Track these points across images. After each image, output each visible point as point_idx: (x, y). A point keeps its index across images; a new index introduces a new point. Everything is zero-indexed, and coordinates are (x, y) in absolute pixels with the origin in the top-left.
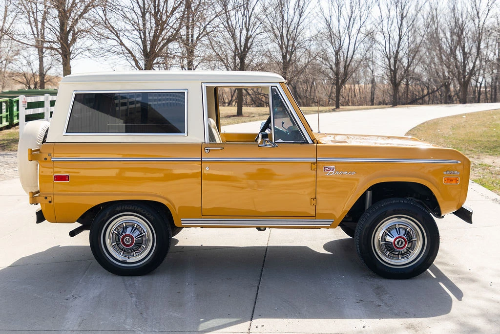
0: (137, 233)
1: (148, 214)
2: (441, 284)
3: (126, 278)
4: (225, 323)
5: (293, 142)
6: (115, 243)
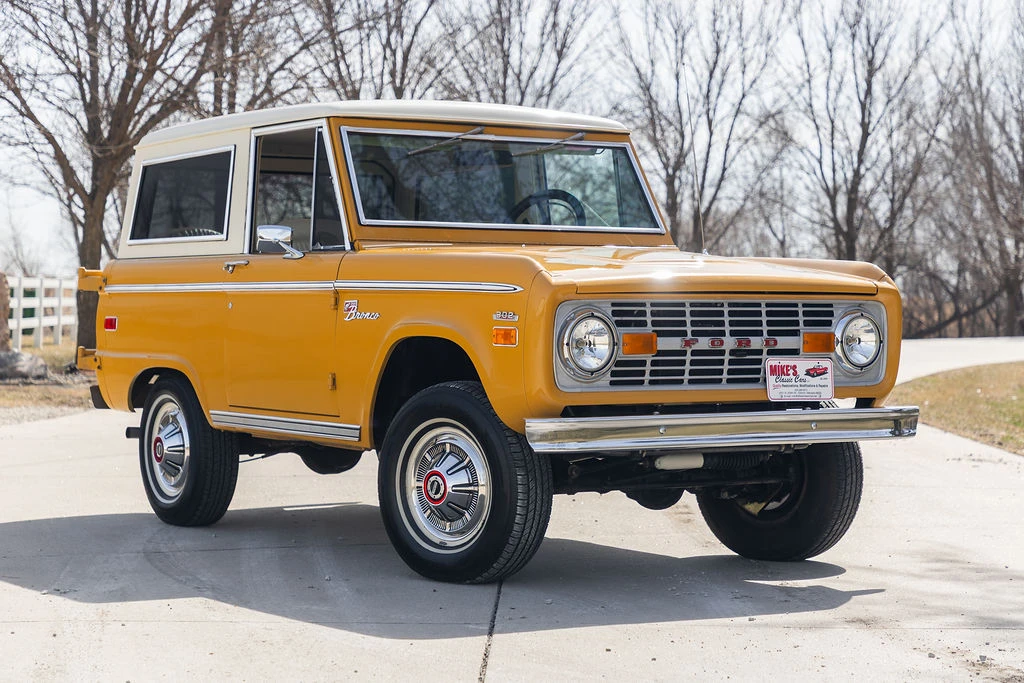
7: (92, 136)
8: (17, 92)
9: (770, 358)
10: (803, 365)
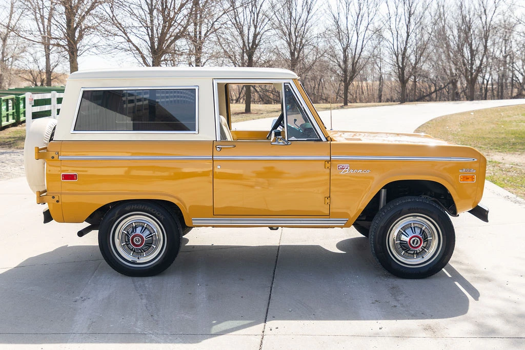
0: (147, 232)
1: (159, 214)
2: (457, 283)
3: (136, 279)
4: (238, 325)
5: (306, 139)
6: (125, 243)
7: (152, 47)
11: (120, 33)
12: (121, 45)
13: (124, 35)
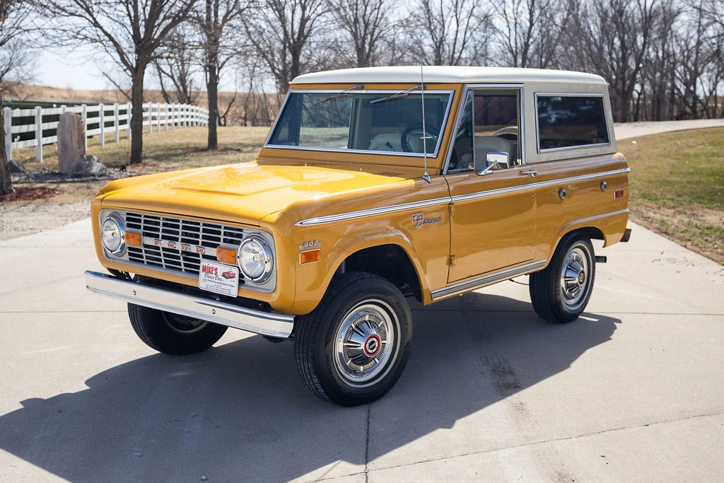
7: (136, 36)
8: (91, 15)
9: (205, 260)
10: (222, 268)
11: (81, 11)
12: (84, 32)
13: (87, 15)
